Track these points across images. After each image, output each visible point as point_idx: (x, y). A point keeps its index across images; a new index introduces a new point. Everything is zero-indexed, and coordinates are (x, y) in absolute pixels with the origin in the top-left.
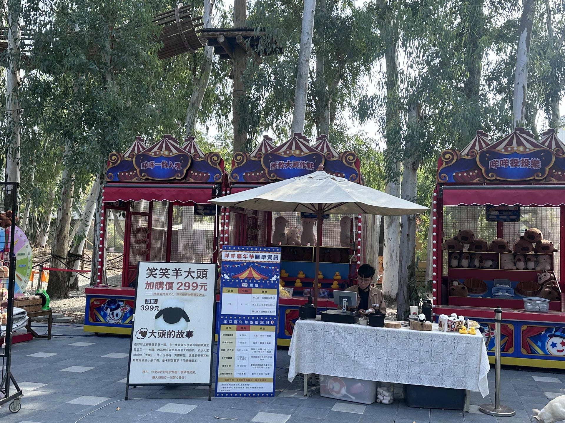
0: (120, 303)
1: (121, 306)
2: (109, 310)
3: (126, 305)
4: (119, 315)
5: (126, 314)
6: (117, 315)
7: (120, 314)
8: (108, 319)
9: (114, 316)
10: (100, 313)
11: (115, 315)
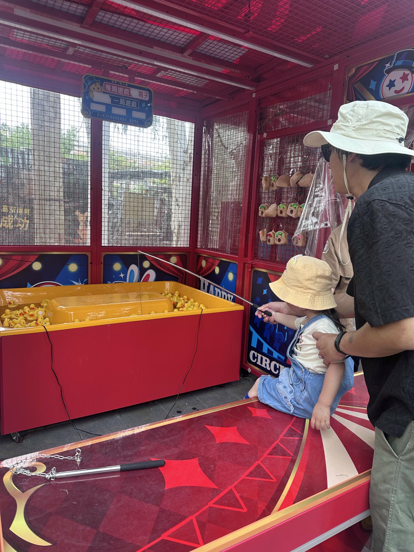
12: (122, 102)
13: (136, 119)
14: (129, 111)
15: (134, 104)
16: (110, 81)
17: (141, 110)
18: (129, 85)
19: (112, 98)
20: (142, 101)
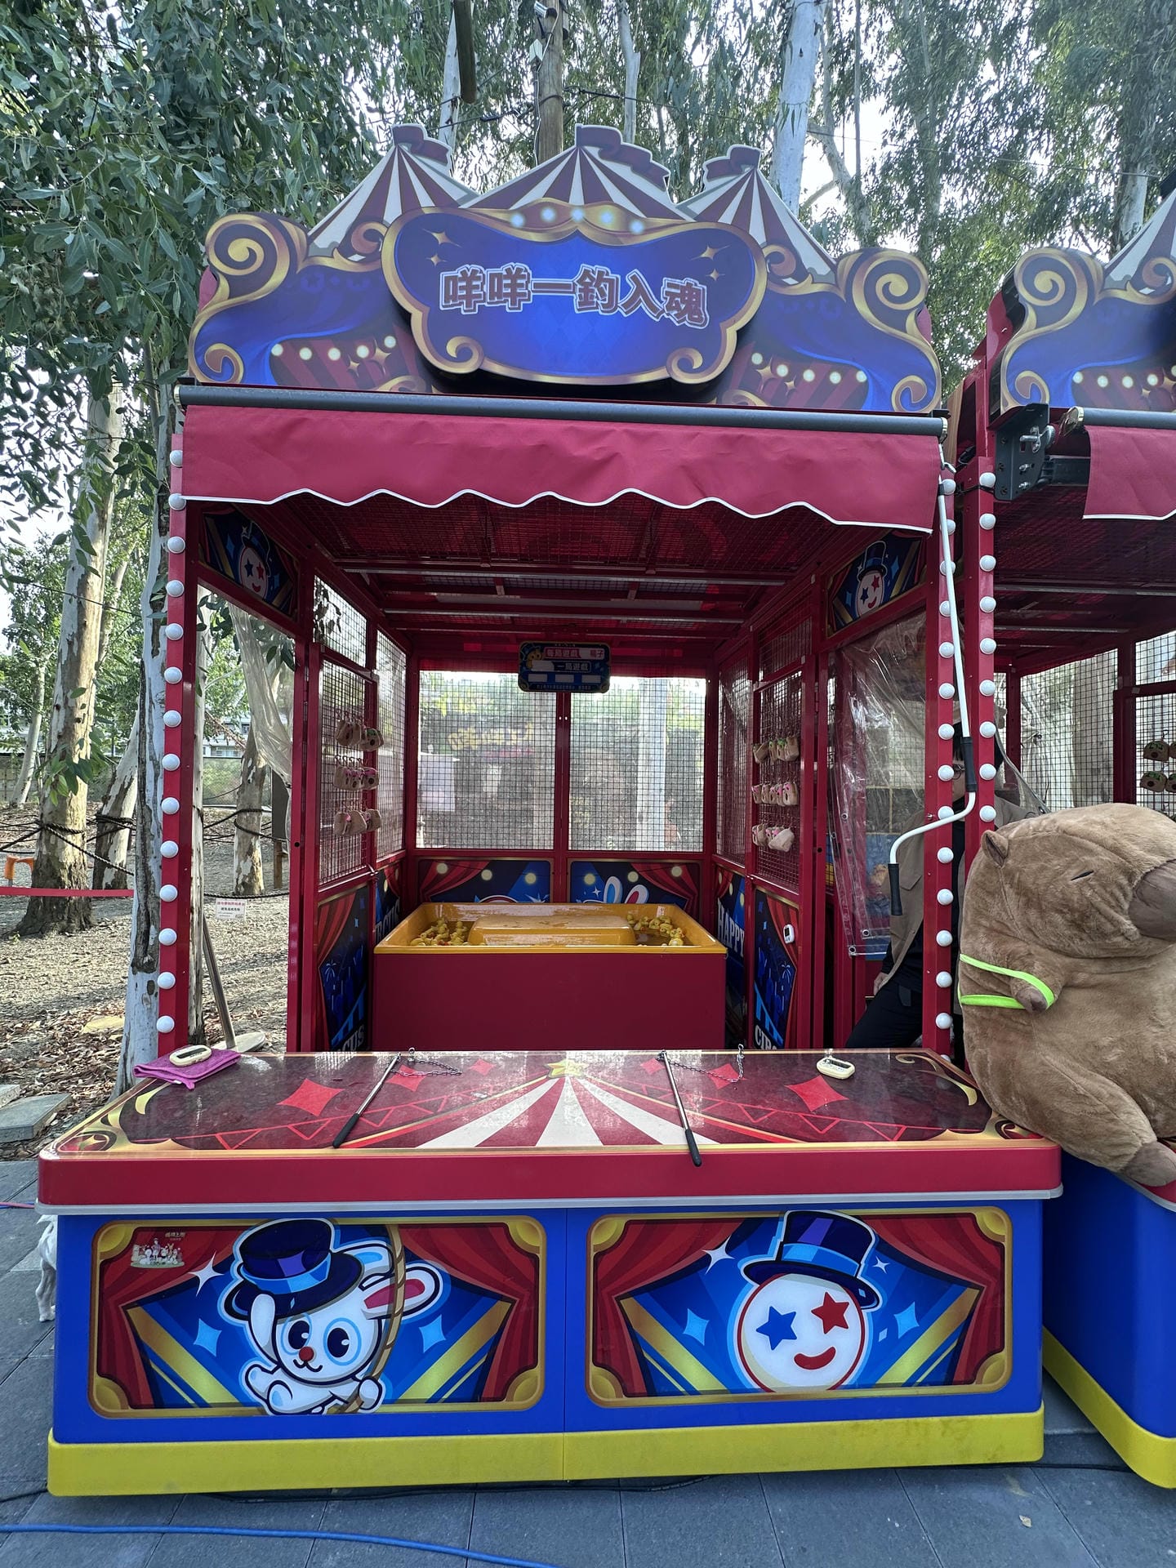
0: (354, 1250)
1: (368, 1268)
2: (263, 1308)
3: (410, 1257)
4: (350, 1342)
5: (411, 1332)
6: (336, 1343)
7: (362, 1338)
8: (261, 1381)
9: (307, 1355)
10: (186, 1337)
11: (316, 1340)
12: (568, 666)
13: (585, 684)
14: (578, 677)
15: (584, 667)
16: (552, 645)
17: (594, 672)
18: (577, 646)
19: (555, 664)
20: (594, 662)
